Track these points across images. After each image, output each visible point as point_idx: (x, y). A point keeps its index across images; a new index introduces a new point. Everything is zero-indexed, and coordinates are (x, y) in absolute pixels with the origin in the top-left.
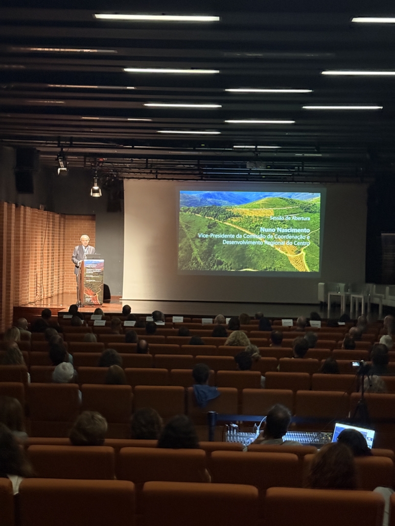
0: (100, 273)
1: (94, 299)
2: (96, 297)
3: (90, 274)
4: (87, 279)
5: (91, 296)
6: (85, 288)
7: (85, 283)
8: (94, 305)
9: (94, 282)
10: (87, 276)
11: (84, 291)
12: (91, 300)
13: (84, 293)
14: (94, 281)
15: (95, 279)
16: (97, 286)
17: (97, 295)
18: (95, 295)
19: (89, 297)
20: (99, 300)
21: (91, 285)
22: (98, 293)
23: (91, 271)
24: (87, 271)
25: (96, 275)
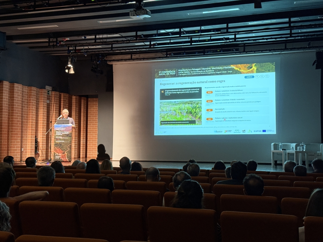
0: (68, 135)
1: (63, 157)
3: (60, 136)
9: (63, 143)
10: (57, 137)
12: (60, 158)
15: (64, 140)
16: (66, 146)
17: (65, 153)
18: (64, 153)
19: (59, 155)
20: (68, 158)
21: (61, 145)
22: (67, 152)
23: (61, 133)
24: (57, 133)
25: (65, 137)
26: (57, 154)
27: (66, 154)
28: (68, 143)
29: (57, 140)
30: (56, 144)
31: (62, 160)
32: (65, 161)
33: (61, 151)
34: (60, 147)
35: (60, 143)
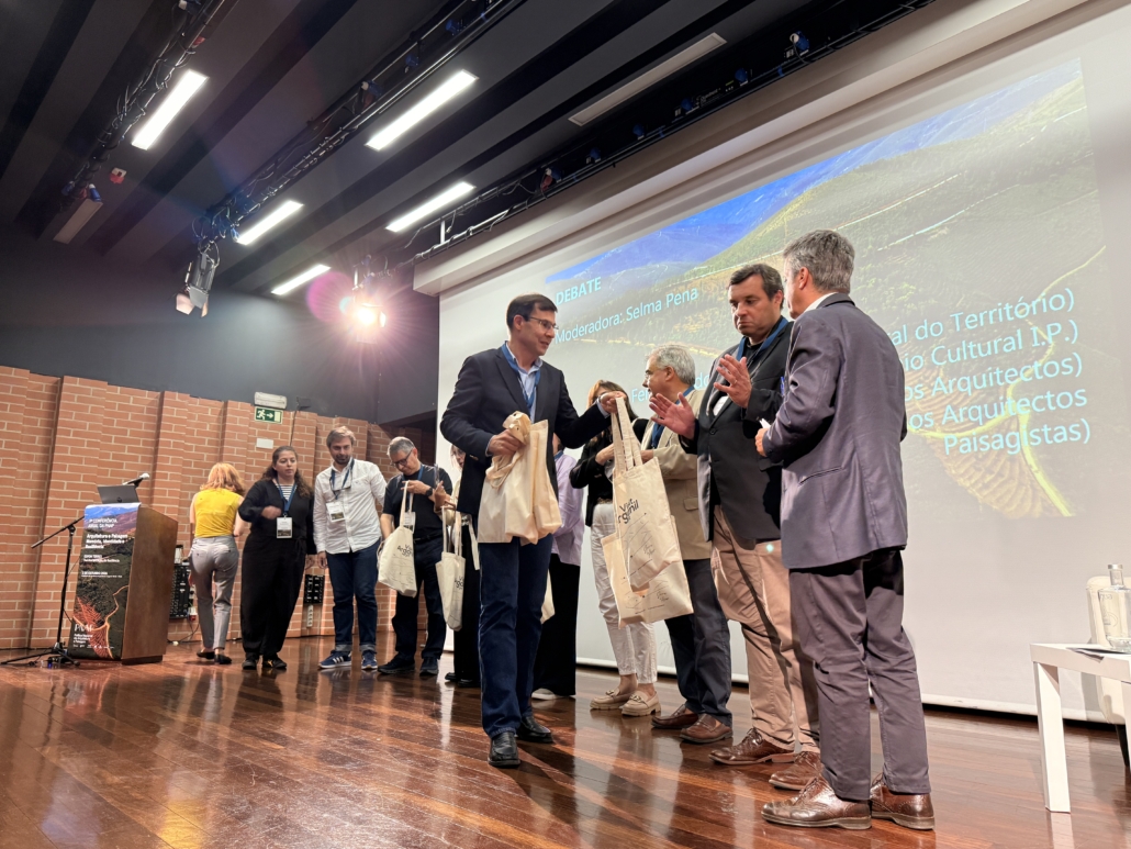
0: (122, 547)
1: (98, 638)
2: (104, 629)
3: (96, 551)
5: (89, 628)
8: (97, 658)
9: (105, 580)
10: (87, 558)
15: (107, 567)
16: (110, 592)
17: (106, 623)
18: (103, 623)
19: (86, 632)
21: (95, 588)
22: (110, 619)
23: (100, 542)
24: (88, 541)
25: (111, 556)
26: (82, 625)
27: (108, 627)
28: (118, 580)
29: (85, 570)
30: (81, 586)
31: (92, 649)
32: (101, 656)
33: (94, 613)
34: (91, 597)
35: (92, 582)
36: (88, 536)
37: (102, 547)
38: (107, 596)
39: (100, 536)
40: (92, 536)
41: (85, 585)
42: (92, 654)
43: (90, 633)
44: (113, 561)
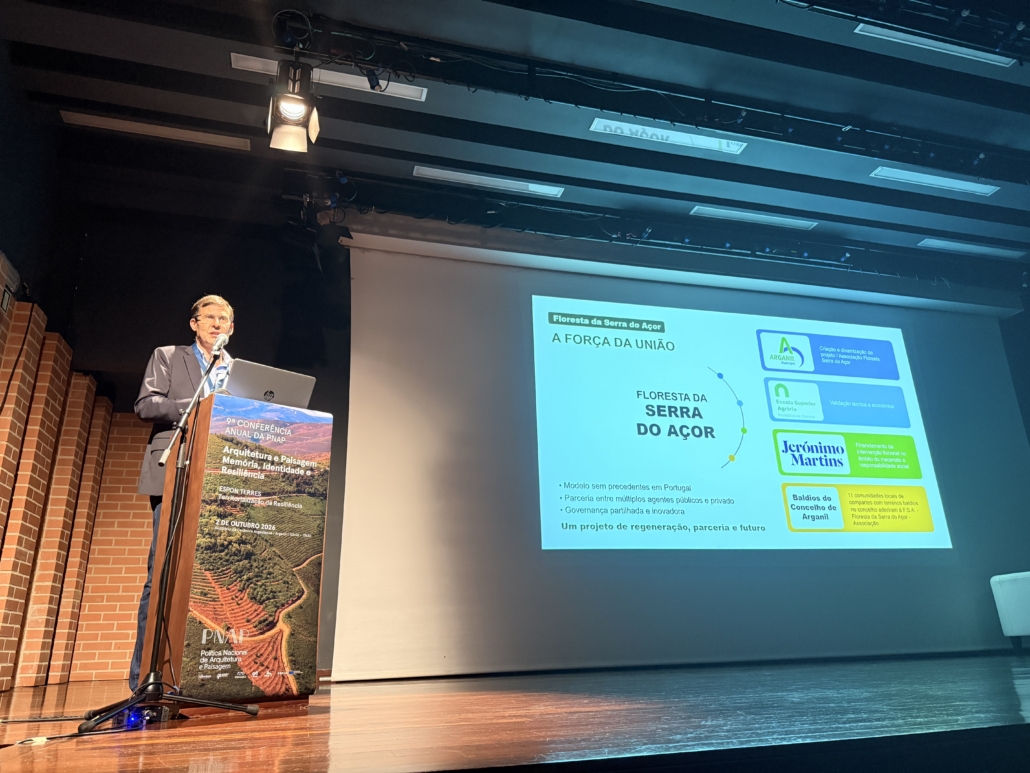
0: (307, 482)
1: (258, 659)
2: (274, 642)
3: (246, 481)
4: (225, 510)
5: (238, 637)
6: (199, 576)
7: (203, 541)
8: (261, 698)
9: (271, 542)
10: (223, 492)
11: (195, 594)
12: (234, 668)
13: (195, 613)
14: (267, 530)
15: (276, 517)
16: (285, 564)
17: (281, 625)
18: (272, 625)
19: (229, 645)
20: (294, 663)
21: (249, 556)
22: (289, 616)
23: (256, 466)
24: (225, 460)
25: (284, 494)
26: (219, 630)
27: (287, 632)
28: (301, 541)
29: (222, 516)
30: (211, 548)
31: (247, 681)
32: (269, 691)
33: (248, 606)
34: (239, 573)
35: (241, 542)
36: (226, 449)
37: (263, 477)
38: (276, 571)
39: (256, 454)
40: (237, 452)
41: (224, 547)
42: (248, 692)
43: (240, 647)
44: (290, 505)
